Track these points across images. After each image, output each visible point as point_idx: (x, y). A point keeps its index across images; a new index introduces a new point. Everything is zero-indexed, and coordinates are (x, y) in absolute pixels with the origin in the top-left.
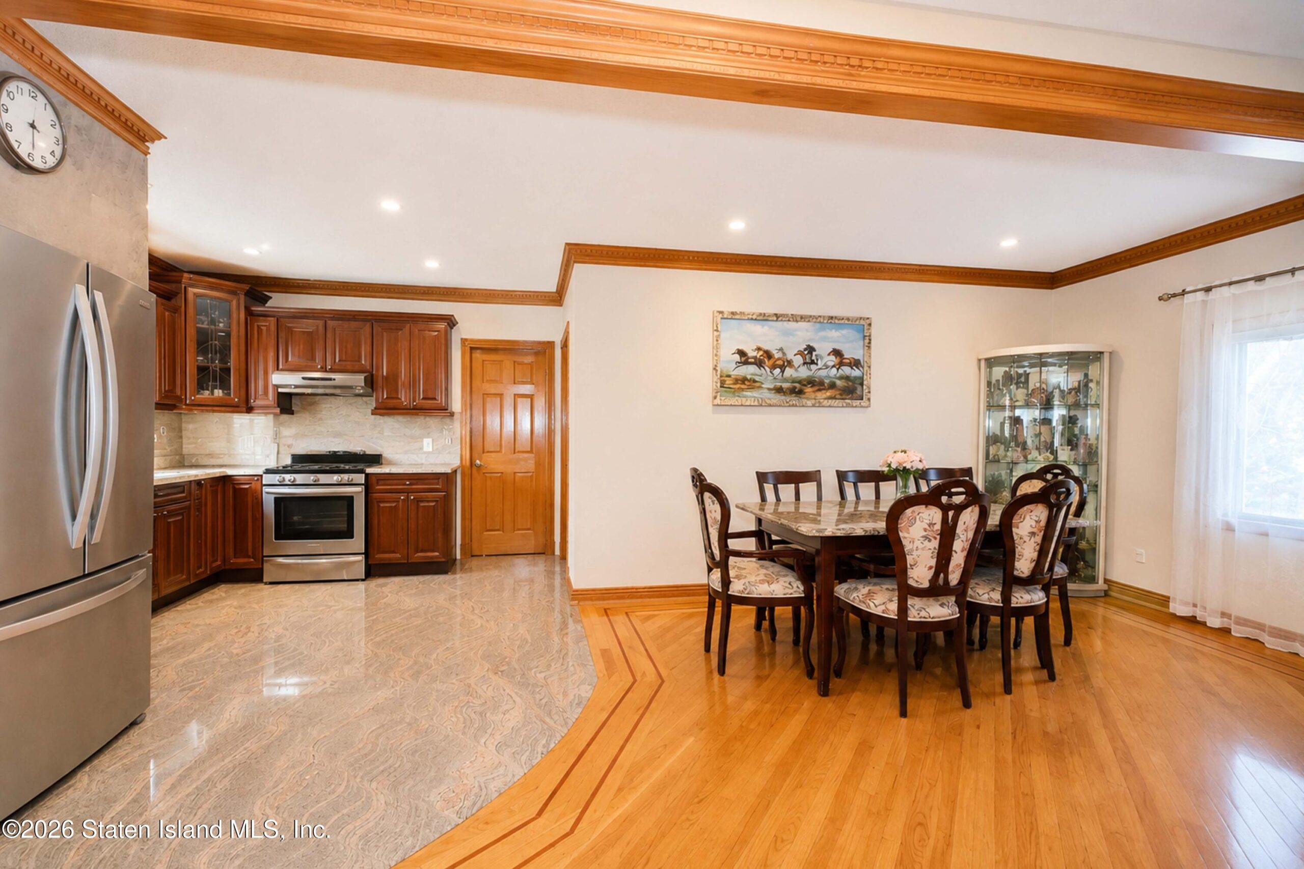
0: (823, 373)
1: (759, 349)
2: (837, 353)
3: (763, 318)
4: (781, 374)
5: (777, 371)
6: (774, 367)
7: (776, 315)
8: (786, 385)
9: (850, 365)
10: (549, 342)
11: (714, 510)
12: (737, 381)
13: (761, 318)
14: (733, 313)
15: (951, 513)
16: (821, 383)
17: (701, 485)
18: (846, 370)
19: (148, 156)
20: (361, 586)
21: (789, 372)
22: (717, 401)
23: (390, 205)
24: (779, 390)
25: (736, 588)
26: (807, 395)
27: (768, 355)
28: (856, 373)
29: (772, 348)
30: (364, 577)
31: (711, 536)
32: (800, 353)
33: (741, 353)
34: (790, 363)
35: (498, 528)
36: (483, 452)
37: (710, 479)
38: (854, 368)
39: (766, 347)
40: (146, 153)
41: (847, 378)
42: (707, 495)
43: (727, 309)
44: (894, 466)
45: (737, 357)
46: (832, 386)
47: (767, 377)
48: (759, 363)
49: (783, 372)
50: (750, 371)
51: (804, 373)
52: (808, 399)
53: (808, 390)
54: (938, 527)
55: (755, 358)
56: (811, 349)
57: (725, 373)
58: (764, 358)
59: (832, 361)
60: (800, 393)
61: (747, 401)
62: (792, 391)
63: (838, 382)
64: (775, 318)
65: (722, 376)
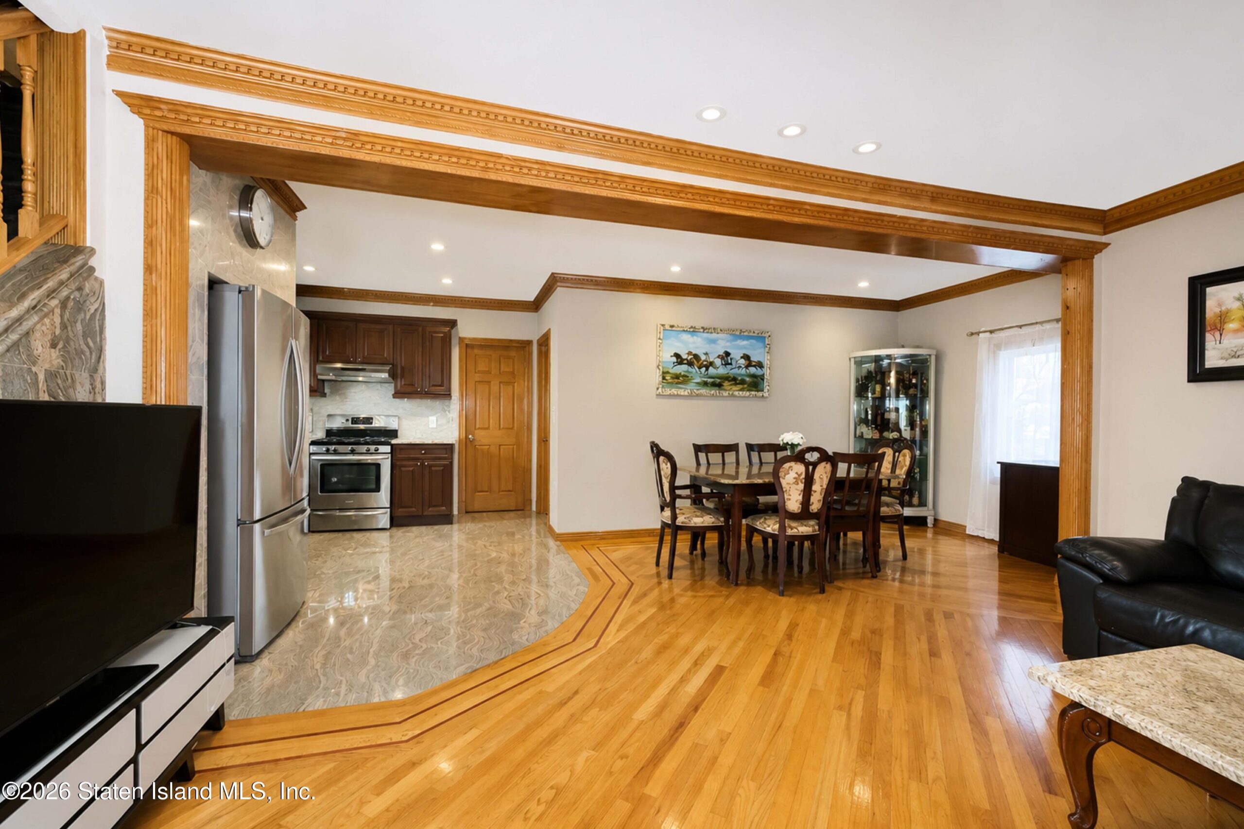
0: (736, 371)
1: (690, 353)
2: (746, 357)
3: (693, 331)
5: (704, 369)
6: (701, 367)
7: (703, 328)
9: (754, 366)
10: (528, 341)
11: (666, 468)
13: (692, 330)
14: (672, 326)
15: (811, 468)
17: (658, 452)
18: (752, 370)
19: (297, 222)
20: (387, 534)
21: (711, 370)
22: (660, 392)
23: (438, 247)
24: (705, 384)
25: (680, 521)
27: (696, 357)
28: (759, 372)
29: (700, 352)
30: (388, 527)
31: (664, 487)
32: (719, 357)
33: (677, 356)
34: (711, 364)
35: (486, 489)
36: (475, 429)
37: (663, 447)
38: (757, 368)
39: (694, 352)
40: (295, 219)
41: (754, 376)
42: (662, 458)
43: (668, 323)
44: (785, 442)
45: (674, 359)
46: (743, 382)
47: (697, 375)
48: (690, 364)
49: (707, 369)
50: (683, 369)
51: (722, 371)
52: (726, 390)
53: (726, 384)
54: (803, 476)
55: (687, 359)
56: (727, 354)
57: (665, 370)
58: (694, 360)
59: (742, 363)
60: (719, 386)
61: (681, 392)
62: (714, 385)
63: (748, 379)
64: (702, 330)
65: (663, 373)
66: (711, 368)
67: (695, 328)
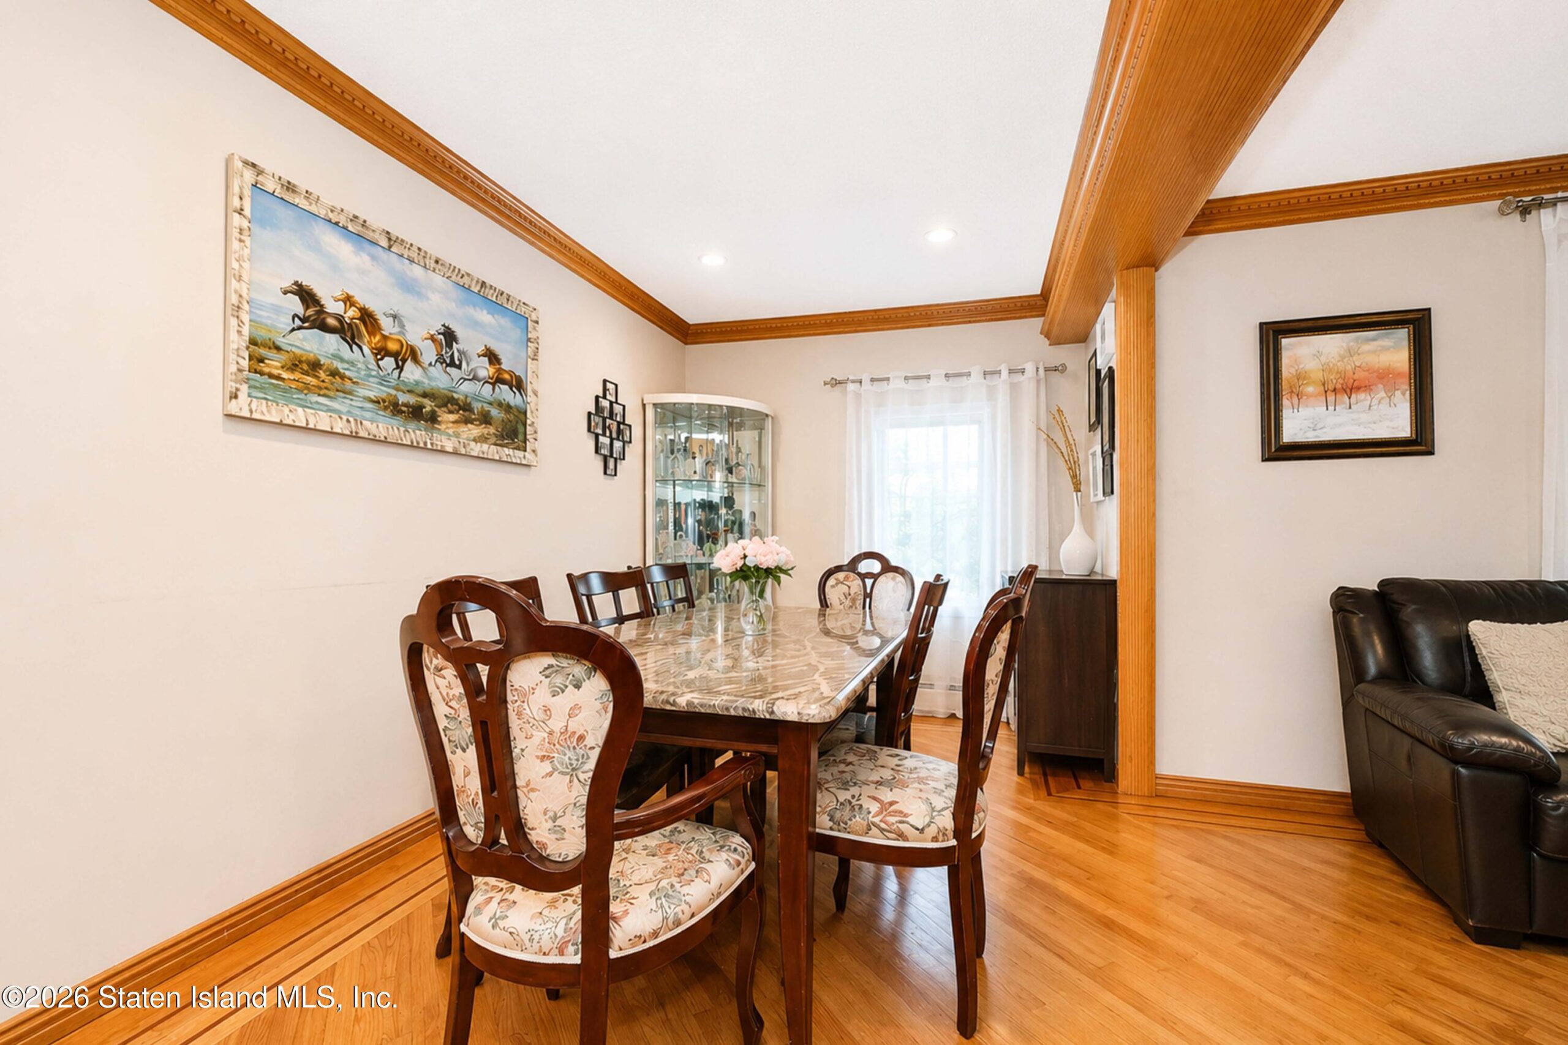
0: (467, 388)
1: (348, 300)
2: (492, 357)
3: (360, 231)
4: (397, 372)
5: (389, 363)
6: (381, 352)
7: (386, 235)
8: (403, 398)
9: (508, 383)
12: (294, 365)
13: (353, 227)
14: (290, 187)
16: (466, 407)
21: (411, 373)
22: (240, 406)
24: (394, 408)
26: (443, 427)
27: (367, 317)
32: (428, 336)
33: (306, 295)
34: (414, 355)
38: (514, 389)
39: (362, 302)
41: (506, 408)
45: (295, 305)
46: (485, 419)
48: (347, 332)
49: (400, 368)
51: (440, 379)
52: (444, 436)
53: (447, 418)
55: (339, 318)
56: (450, 336)
57: (262, 334)
58: (361, 326)
59: (485, 370)
60: (429, 419)
61: (323, 421)
62: (416, 413)
63: (495, 412)
64: (384, 243)
65: (253, 342)
66: (409, 365)
67: (364, 224)
